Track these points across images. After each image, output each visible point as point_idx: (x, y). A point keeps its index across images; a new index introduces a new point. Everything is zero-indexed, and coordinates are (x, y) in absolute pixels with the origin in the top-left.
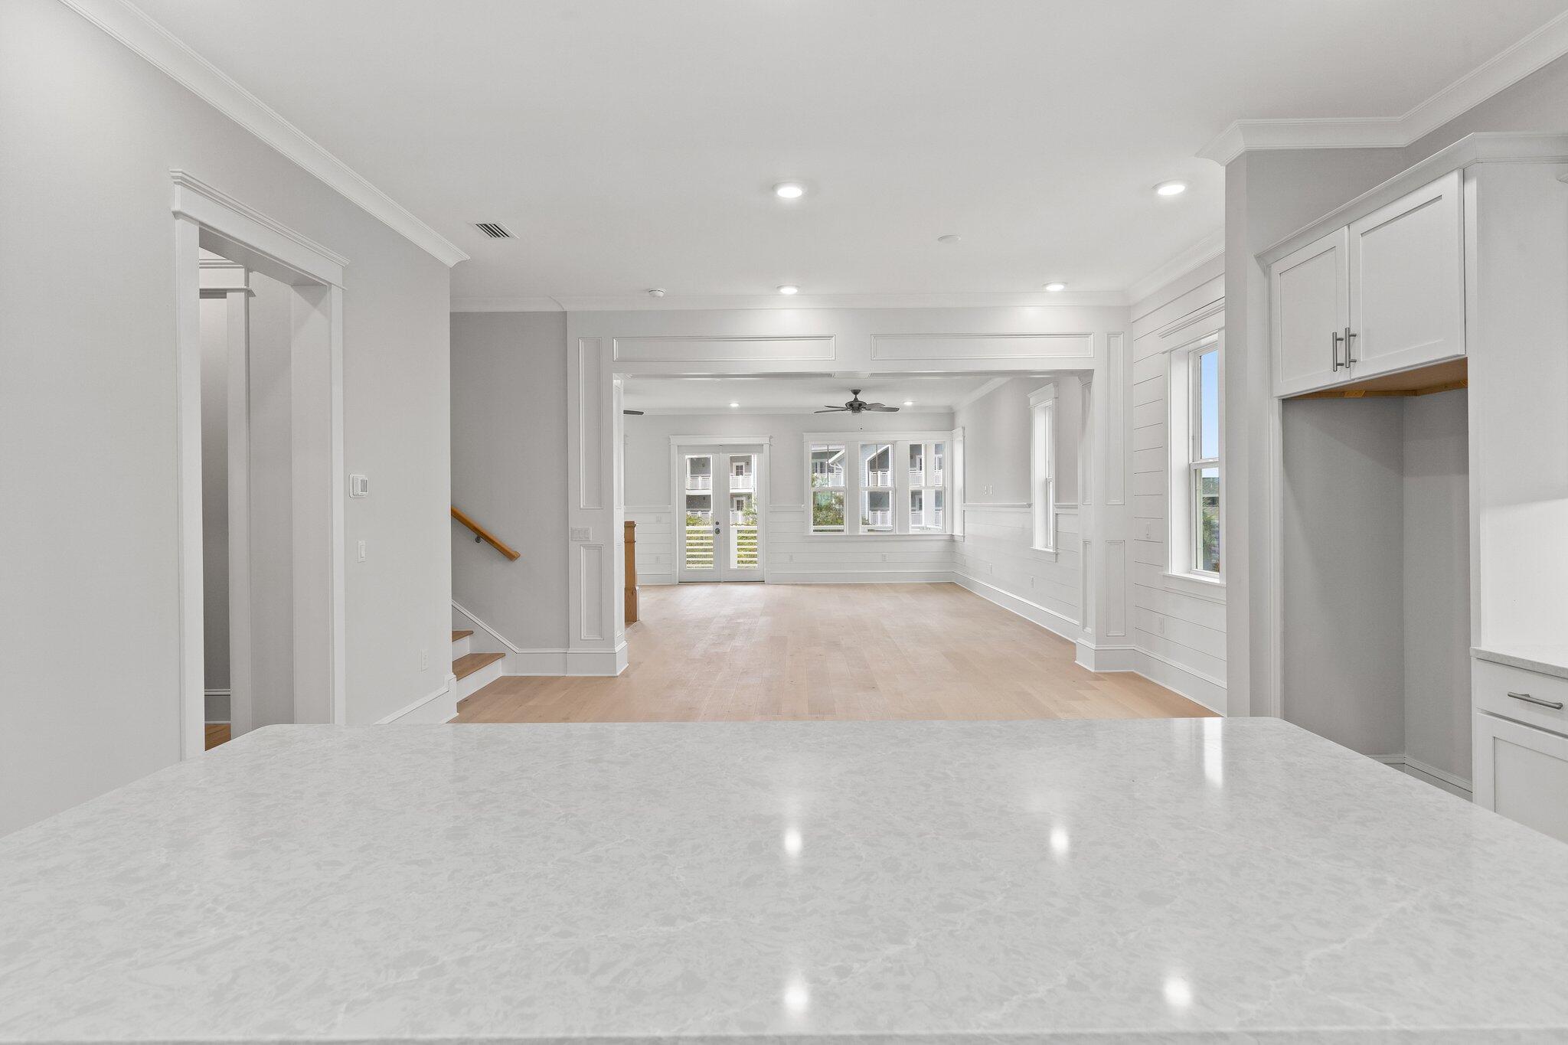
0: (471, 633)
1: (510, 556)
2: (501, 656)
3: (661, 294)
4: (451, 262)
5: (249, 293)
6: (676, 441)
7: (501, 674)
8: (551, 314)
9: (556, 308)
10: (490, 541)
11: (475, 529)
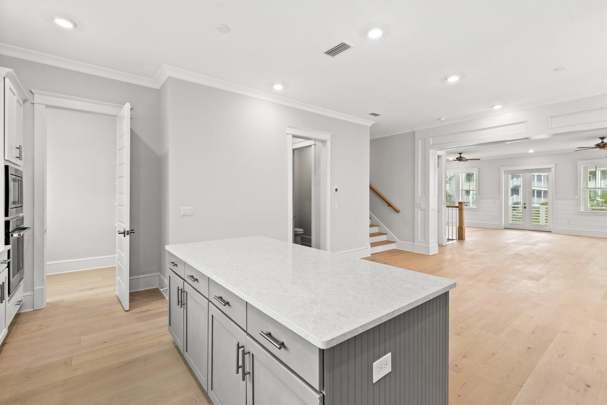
0: (386, 234)
1: (397, 211)
2: (395, 242)
3: (444, 119)
4: (370, 125)
5: (315, 145)
6: (503, 169)
7: (394, 248)
8: (410, 133)
9: (411, 131)
10: (392, 207)
11: (387, 203)
